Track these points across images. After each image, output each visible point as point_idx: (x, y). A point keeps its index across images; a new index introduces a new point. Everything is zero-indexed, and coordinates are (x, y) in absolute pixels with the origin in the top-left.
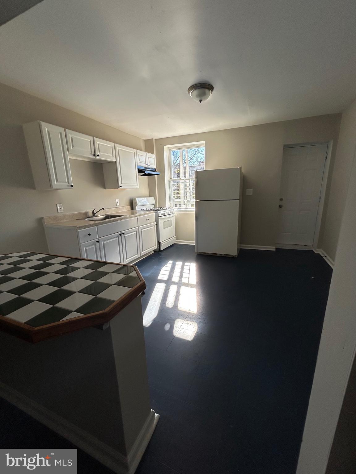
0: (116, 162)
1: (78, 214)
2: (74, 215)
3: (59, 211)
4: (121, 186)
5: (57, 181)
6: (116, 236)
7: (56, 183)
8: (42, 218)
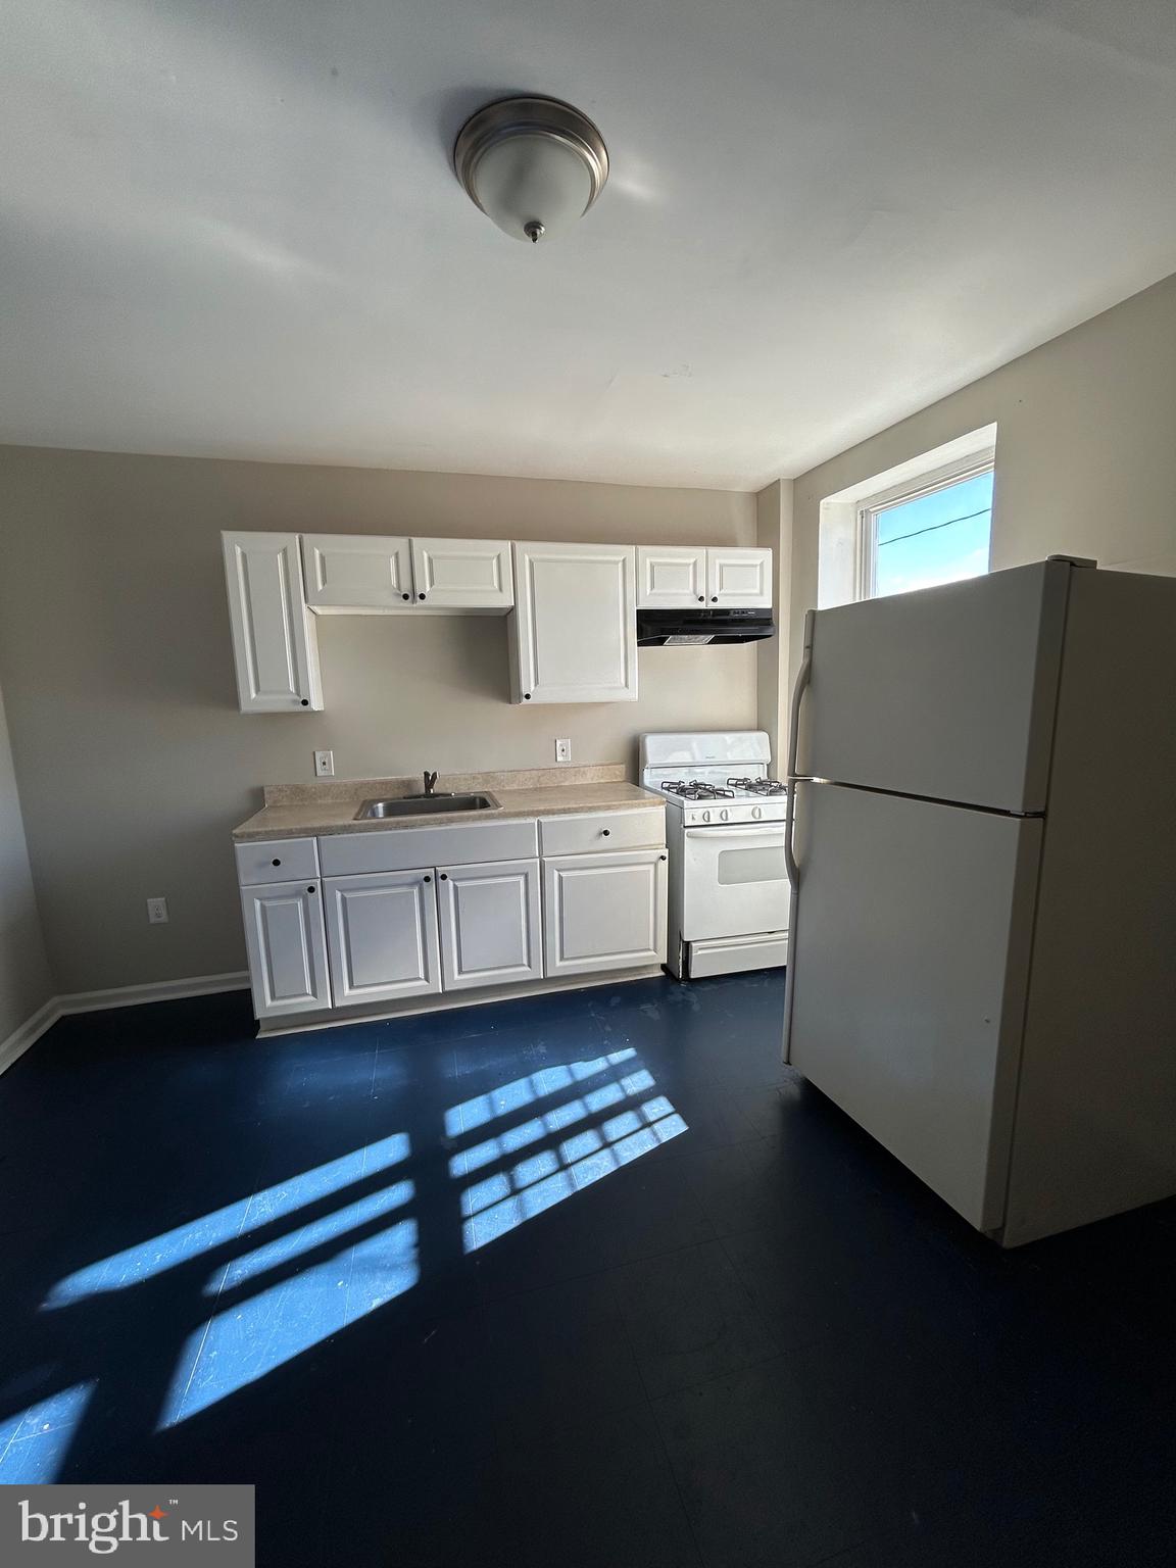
0: (512, 610)
1: (379, 783)
2: (363, 785)
3: (320, 773)
4: (528, 696)
5: (258, 690)
6: (410, 880)
7: (254, 695)
8: (262, 790)
